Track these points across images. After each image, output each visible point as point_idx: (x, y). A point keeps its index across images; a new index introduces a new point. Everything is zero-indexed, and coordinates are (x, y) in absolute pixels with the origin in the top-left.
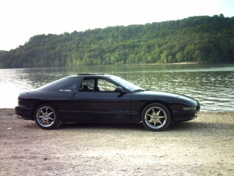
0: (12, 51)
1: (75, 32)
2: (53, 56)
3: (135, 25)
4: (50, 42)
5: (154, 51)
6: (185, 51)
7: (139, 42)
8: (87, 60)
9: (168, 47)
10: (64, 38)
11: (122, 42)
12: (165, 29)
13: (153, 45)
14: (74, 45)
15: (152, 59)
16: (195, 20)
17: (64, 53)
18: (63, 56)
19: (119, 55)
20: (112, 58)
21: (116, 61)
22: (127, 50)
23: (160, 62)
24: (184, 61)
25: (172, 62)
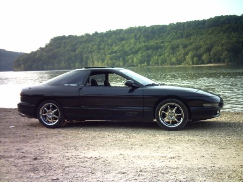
0: (33, 53)
1: (96, 33)
2: (74, 58)
3: (158, 26)
4: (70, 43)
5: (178, 52)
6: (212, 51)
7: (163, 43)
8: (109, 62)
9: (193, 48)
10: (84, 39)
11: (145, 43)
12: (190, 29)
13: (178, 47)
14: (95, 47)
15: (177, 60)
16: (221, 20)
17: (85, 55)
18: (84, 58)
19: (142, 56)
20: (135, 60)
21: (139, 63)
22: (150, 51)
23: (185, 64)
24: (211, 62)
25: (198, 64)
